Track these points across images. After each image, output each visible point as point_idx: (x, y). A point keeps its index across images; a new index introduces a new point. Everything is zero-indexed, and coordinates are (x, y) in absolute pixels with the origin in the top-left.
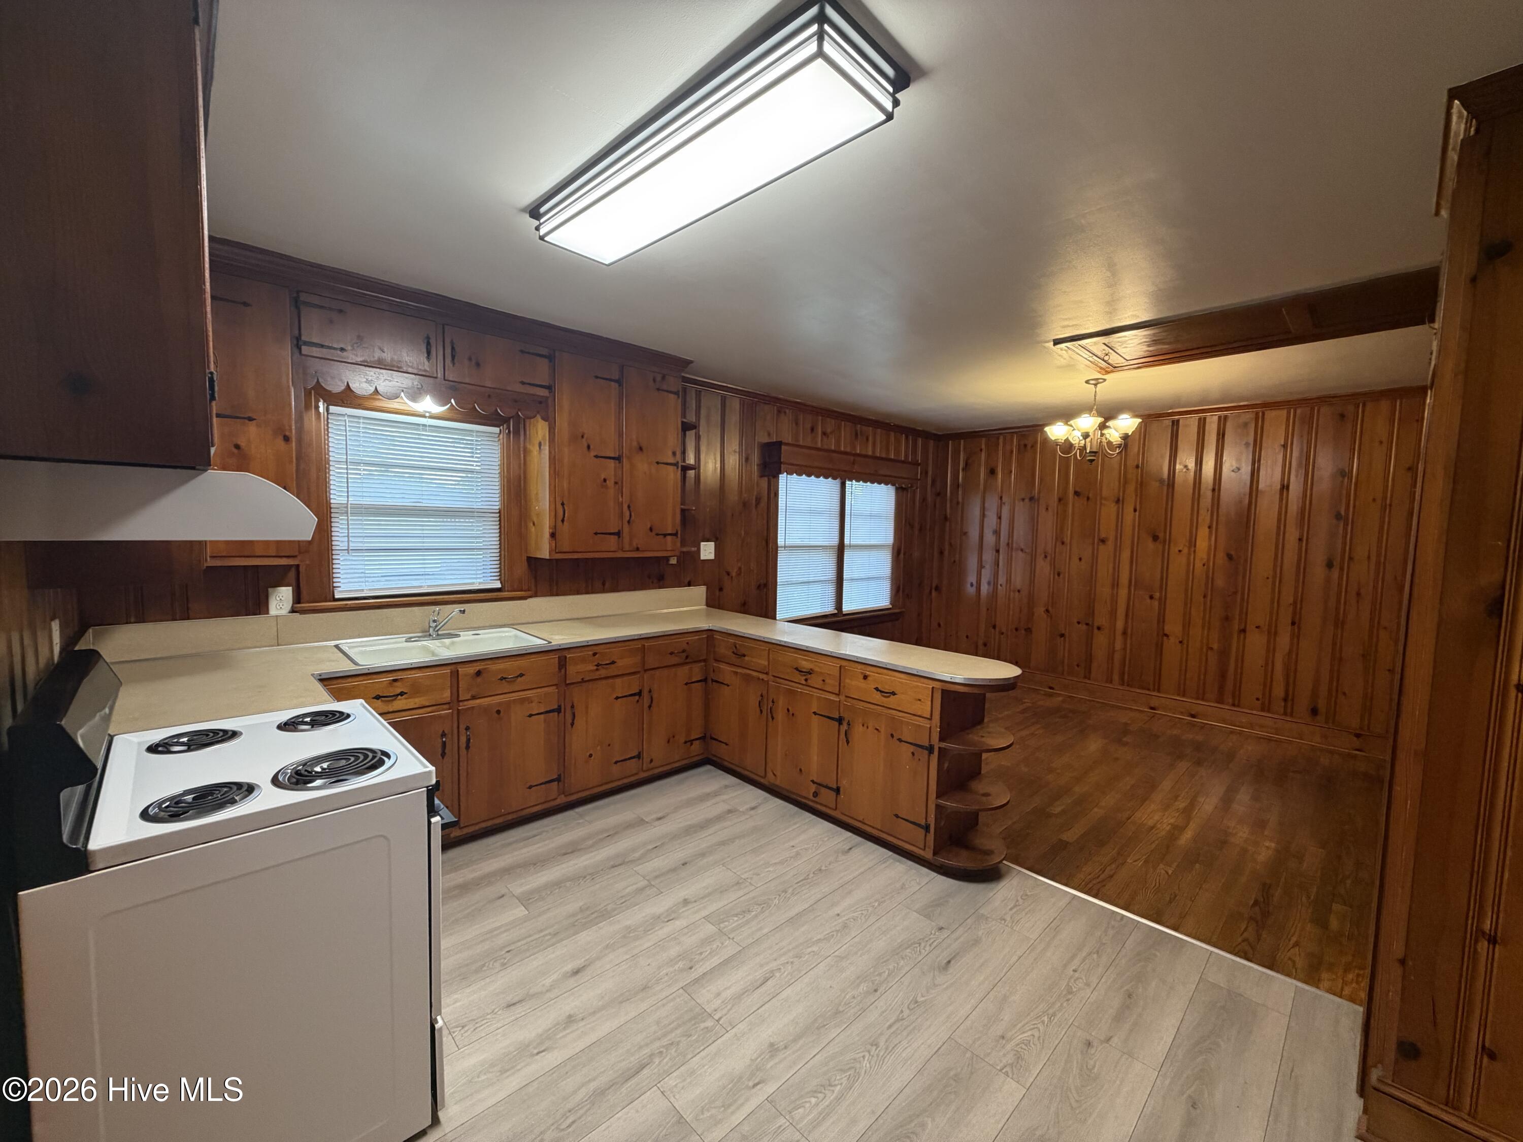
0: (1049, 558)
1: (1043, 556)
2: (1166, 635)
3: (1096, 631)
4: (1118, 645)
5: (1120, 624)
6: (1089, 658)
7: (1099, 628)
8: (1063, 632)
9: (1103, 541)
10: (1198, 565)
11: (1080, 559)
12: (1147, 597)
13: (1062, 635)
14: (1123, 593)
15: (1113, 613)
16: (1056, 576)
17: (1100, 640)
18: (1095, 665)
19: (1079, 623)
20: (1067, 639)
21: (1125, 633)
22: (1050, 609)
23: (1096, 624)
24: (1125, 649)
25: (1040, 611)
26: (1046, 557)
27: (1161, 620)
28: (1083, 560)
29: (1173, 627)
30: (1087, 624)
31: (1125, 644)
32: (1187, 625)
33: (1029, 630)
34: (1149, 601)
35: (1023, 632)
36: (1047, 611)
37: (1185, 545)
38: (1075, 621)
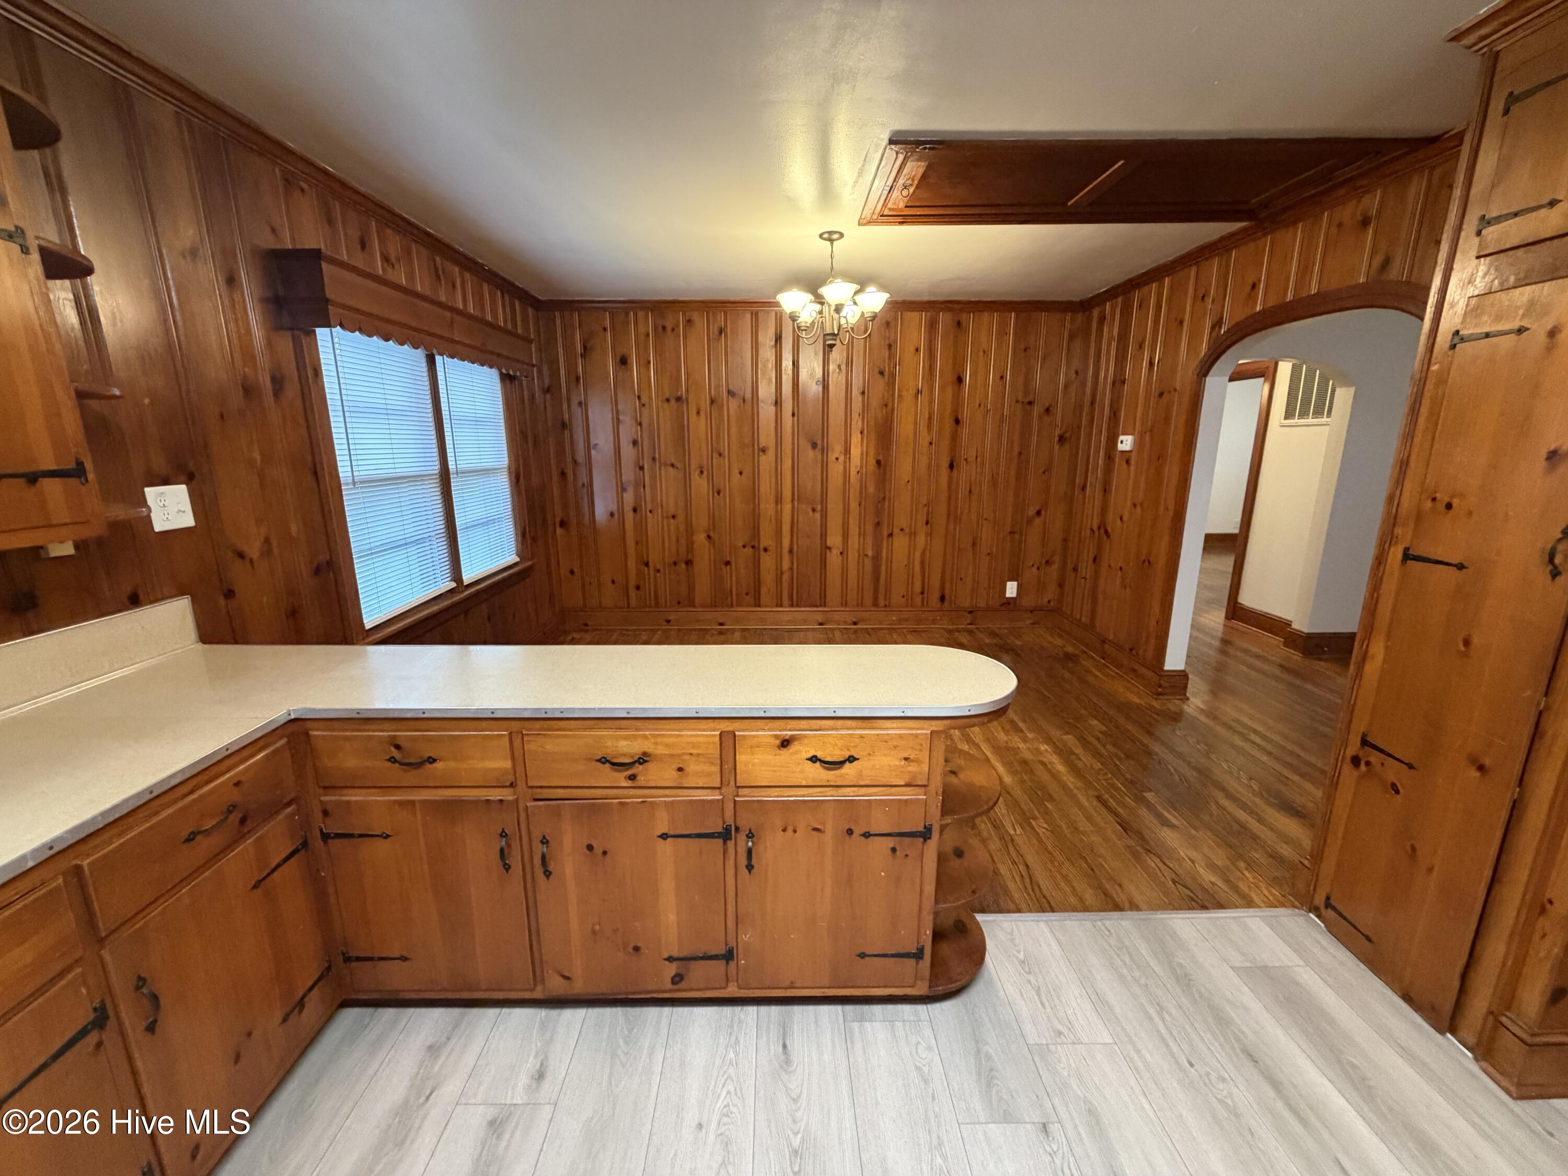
0: (705, 473)
1: (698, 471)
2: (829, 548)
3: (762, 553)
4: (786, 565)
5: (786, 542)
6: (758, 583)
7: (765, 550)
8: (728, 559)
9: (763, 450)
10: (853, 472)
11: (741, 473)
12: (810, 510)
13: (727, 563)
14: (787, 507)
15: (779, 532)
16: (716, 494)
17: (767, 561)
18: (764, 589)
19: (744, 547)
20: (733, 567)
21: (791, 551)
22: (712, 534)
23: (762, 546)
24: (791, 569)
25: (700, 538)
26: (702, 472)
27: (824, 535)
28: (743, 475)
29: (834, 540)
30: (753, 547)
31: (792, 563)
32: (846, 536)
33: (689, 563)
34: (811, 513)
35: (683, 565)
36: (709, 537)
37: (841, 452)
38: (741, 544)
